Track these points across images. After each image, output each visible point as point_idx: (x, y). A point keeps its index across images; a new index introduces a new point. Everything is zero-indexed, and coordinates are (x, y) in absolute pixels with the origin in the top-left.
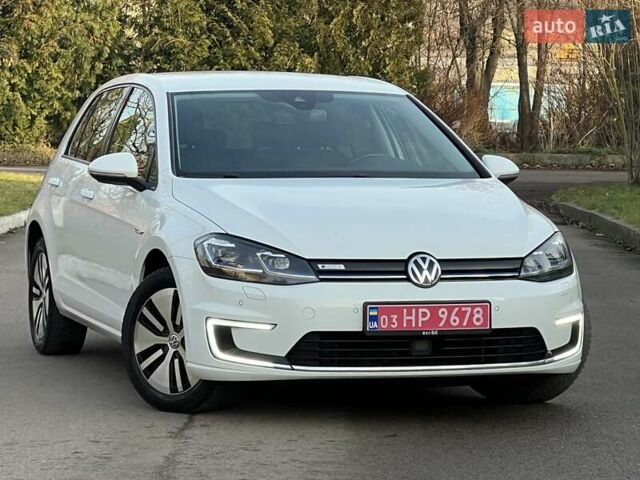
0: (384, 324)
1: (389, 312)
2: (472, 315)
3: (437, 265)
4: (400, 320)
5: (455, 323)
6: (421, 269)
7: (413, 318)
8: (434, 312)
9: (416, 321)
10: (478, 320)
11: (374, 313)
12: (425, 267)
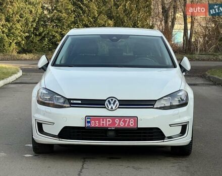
0: (93, 124)
1: (95, 120)
2: (129, 122)
3: (117, 102)
4: (99, 123)
5: (122, 125)
6: (110, 104)
7: (105, 122)
8: (113, 120)
9: (106, 124)
10: (132, 124)
11: (89, 120)
12: (112, 102)
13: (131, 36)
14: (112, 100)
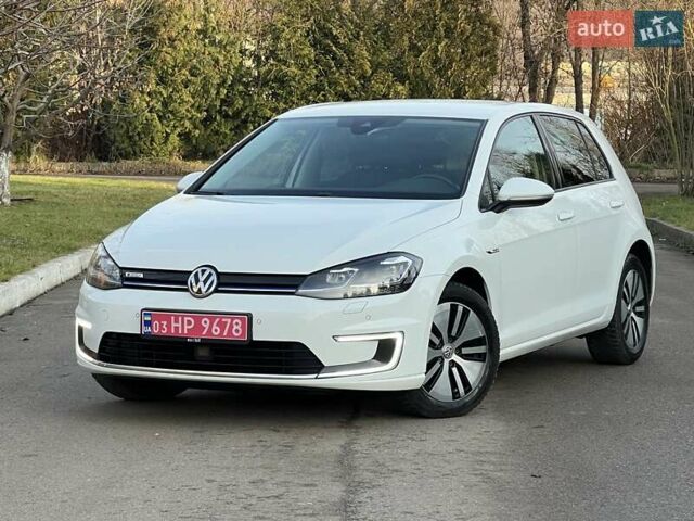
0: (157, 329)
1: (160, 319)
2: (231, 326)
3: (214, 277)
4: (169, 326)
5: (216, 332)
6: (197, 281)
7: (180, 325)
8: (198, 320)
9: (182, 328)
10: (237, 331)
11: (148, 319)
12: (202, 279)
13: (408, 121)
14: (203, 272)
